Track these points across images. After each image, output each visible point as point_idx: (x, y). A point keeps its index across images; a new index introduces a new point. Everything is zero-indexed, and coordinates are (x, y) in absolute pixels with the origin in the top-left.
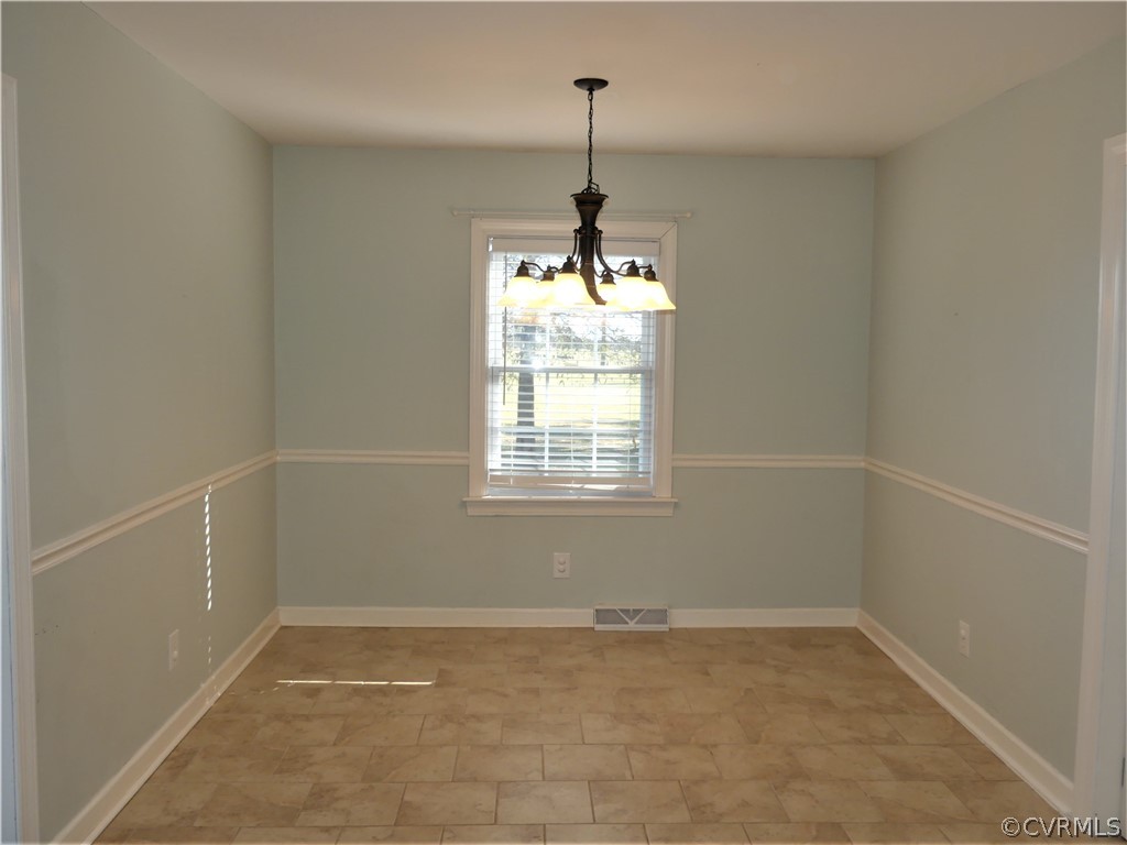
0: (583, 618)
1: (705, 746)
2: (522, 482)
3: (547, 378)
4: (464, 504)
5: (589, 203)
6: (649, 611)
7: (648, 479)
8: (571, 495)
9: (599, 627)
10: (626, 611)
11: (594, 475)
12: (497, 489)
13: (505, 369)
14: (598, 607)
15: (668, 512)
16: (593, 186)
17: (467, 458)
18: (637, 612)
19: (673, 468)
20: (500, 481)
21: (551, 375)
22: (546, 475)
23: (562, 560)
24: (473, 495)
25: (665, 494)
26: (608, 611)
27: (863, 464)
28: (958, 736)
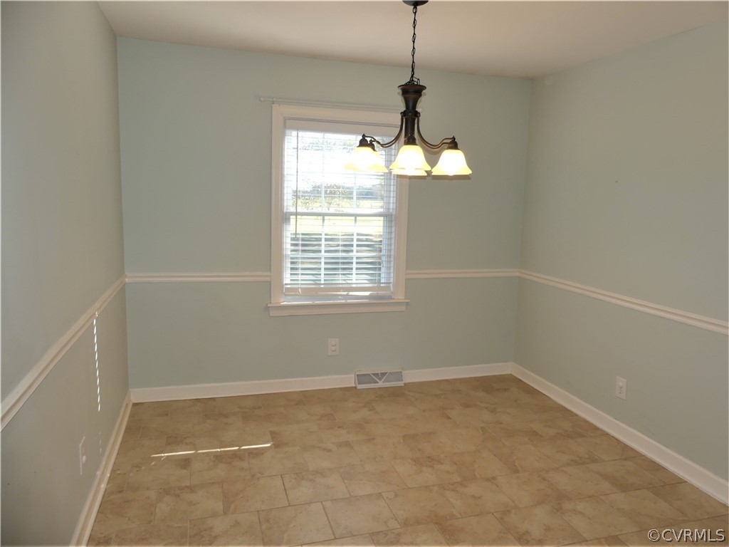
0: (349, 381)
1: (488, 480)
2: (308, 292)
3: (324, 220)
4: (267, 309)
5: (412, 92)
6: (391, 373)
7: (390, 287)
8: (339, 299)
9: (359, 387)
10: (376, 375)
11: (354, 286)
12: (289, 297)
13: (296, 214)
14: (357, 373)
15: (403, 308)
16: (415, 79)
17: (270, 276)
18: (383, 374)
19: (406, 279)
20: (292, 291)
21: (326, 217)
22: (322, 286)
23: (333, 343)
24: (274, 302)
25: (400, 297)
26: (364, 375)
27: (517, 274)
28: (626, 452)
